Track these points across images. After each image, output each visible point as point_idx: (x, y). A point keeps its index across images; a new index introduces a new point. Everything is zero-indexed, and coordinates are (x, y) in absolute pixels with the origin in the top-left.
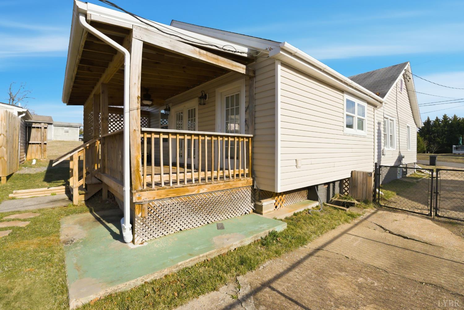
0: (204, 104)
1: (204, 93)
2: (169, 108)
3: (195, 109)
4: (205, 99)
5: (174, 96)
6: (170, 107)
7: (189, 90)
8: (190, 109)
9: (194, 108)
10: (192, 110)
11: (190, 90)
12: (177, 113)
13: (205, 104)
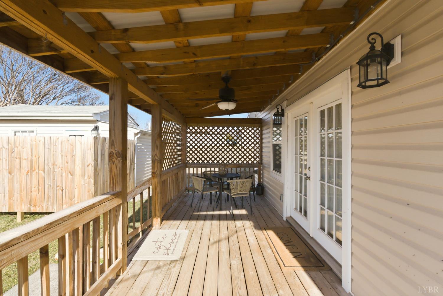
0: (382, 82)
1: (379, 40)
2: (283, 110)
3: (339, 106)
4: (388, 64)
5: (289, 85)
6: (284, 107)
7: (322, 57)
8: (325, 108)
9: (338, 103)
10: (330, 110)
11: (324, 57)
12: (297, 119)
13: (386, 82)
